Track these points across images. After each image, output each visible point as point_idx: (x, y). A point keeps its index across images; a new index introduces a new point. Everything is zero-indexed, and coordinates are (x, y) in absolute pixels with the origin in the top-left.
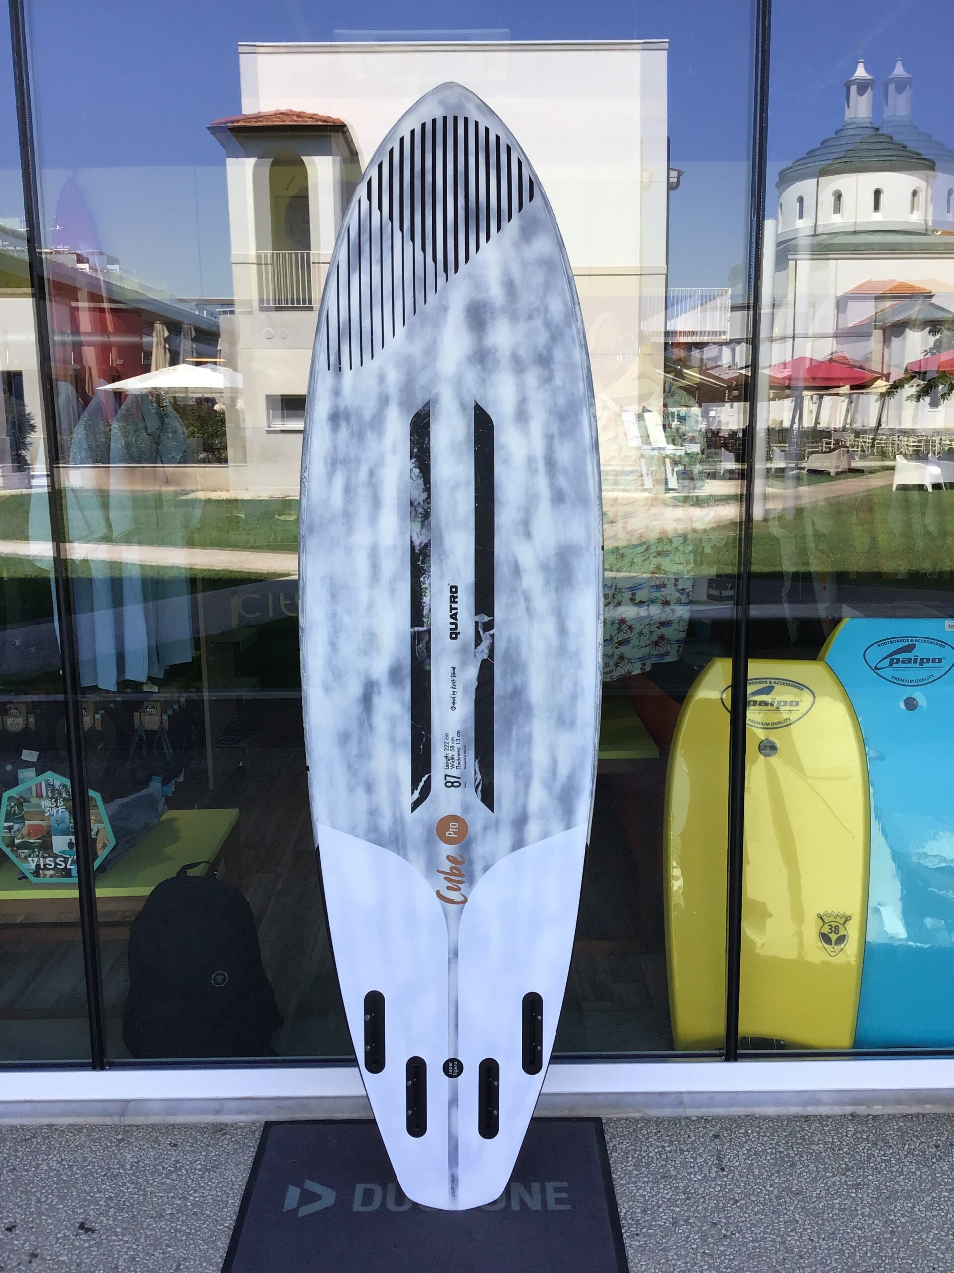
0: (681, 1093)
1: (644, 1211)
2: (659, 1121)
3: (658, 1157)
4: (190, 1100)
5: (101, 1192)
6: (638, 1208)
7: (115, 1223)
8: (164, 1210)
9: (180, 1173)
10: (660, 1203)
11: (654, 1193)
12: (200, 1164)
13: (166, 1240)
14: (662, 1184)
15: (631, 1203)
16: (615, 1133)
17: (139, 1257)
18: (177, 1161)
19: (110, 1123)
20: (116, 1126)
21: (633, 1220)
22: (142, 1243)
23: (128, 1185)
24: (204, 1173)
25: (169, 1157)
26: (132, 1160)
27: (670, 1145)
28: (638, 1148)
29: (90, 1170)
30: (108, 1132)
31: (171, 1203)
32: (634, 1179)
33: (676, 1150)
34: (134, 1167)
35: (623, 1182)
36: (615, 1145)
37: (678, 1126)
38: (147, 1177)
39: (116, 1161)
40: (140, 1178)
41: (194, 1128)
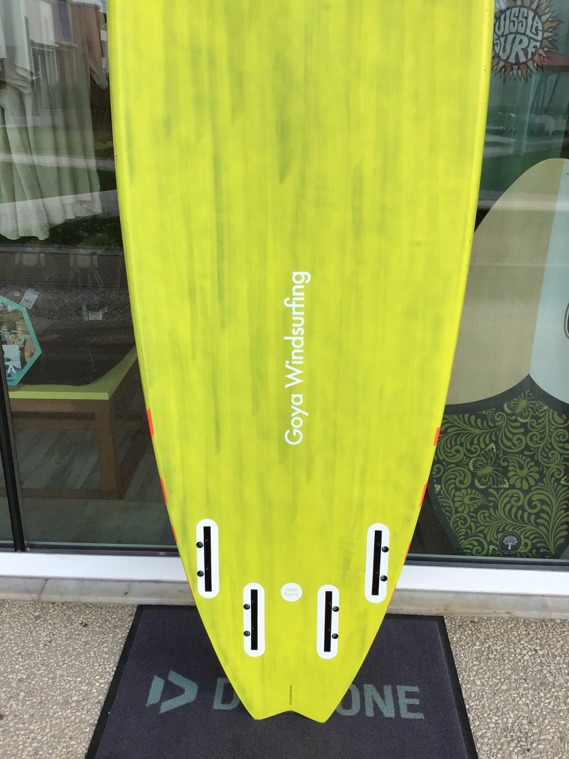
0: (543, 596)
1: (530, 723)
2: (527, 623)
3: (533, 661)
4: (102, 580)
5: (12, 672)
6: (524, 717)
7: (24, 708)
8: (71, 697)
9: (89, 656)
10: (544, 713)
11: (536, 702)
12: (107, 647)
13: (70, 731)
14: (541, 691)
15: (516, 712)
16: (488, 633)
17: (42, 750)
18: (86, 643)
19: (30, 599)
20: (35, 602)
21: (521, 732)
22: (48, 733)
23: (40, 666)
24: (110, 657)
25: (80, 637)
26: (45, 639)
27: (542, 647)
28: (512, 650)
29: (8, 646)
30: (28, 608)
31: (77, 688)
32: (514, 686)
33: (548, 654)
34: (47, 647)
35: (505, 687)
36: (489, 647)
37: (545, 628)
38: (58, 658)
39: (32, 639)
40: (51, 659)
41: (104, 608)
